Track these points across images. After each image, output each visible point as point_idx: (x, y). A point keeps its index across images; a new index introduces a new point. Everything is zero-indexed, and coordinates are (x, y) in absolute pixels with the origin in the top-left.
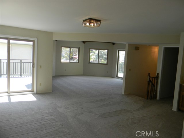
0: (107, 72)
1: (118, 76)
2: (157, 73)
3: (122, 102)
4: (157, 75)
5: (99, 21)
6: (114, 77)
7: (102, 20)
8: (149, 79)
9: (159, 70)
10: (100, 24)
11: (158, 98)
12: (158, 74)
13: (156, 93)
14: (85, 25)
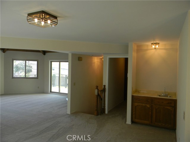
0: (38, 88)
1: (52, 91)
2: (103, 85)
3: (73, 125)
4: (103, 87)
5: (56, 17)
6: (47, 93)
7: (59, 17)
8: (98, 92)
9: (106, 82)
10: (56, 22)
11: (106, 112)
12: (105, 86)
13: (104, 106)
14: (33, 22)
